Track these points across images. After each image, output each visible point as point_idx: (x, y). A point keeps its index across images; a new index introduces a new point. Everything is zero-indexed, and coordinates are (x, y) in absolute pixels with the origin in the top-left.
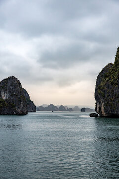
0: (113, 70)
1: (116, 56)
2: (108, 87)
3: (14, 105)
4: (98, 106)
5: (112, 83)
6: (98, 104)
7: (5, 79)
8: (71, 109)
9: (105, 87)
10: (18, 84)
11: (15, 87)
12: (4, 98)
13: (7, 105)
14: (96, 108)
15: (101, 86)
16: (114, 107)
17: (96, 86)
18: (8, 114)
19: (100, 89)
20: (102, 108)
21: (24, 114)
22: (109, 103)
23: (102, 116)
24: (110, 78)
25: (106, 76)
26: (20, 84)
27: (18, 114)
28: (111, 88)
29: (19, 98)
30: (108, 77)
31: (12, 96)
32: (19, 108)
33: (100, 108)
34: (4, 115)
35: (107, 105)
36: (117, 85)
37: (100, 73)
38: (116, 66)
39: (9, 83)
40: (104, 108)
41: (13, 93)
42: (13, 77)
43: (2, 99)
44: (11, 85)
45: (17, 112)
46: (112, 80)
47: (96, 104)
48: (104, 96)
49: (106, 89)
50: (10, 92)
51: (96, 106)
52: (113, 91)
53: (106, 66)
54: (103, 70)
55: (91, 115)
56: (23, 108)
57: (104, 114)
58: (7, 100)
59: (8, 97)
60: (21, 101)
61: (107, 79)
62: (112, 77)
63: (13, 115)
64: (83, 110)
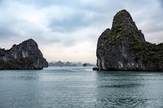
0: (111, 34)
1: (113, 23)
2: (107, 47)
3: (32, 62)
4: (99, 62)
5: (110, 44)
6: (99, 60)
7: (25, 41)
8: (75, 64)
9: (105, 47)
10: (35, 45)
11: (33, 47)
12: (24, 57)
13: (26, 62)
14: (97, 63)
15: (102, 46)
16: (112, 63)
17: (98, 46)
18: (28, 69)
19: (101, 48)
20: (103, 64)
21: (40, 69)
22: (108, 59)
23: (102, 70)
24: (109, 40)
25: (106, 38)
26: (37, 45)
27: (35, 69)
28: (109, 48)
29: (36, 56)
30: (107, 39)
31: (30, 55)
32: (36, 64)
33: (101, 64)
34: (25, 69)
35: (106, 61)
36: (114, 46)
37: (100, 36)
38: (113, 31)
39: (28, 45)
40: (105, 63)
41: (31, 52)
42: (31, 40)
43: (22, 57)
44: (30, 46)
45: (35, 67)
46: (110, 42)
47: (97, 60)
48: (104, 54)
49: (106, 48)
50: (29, 52)
51: (97, 62)
52: (111, 50)
53: (105, 31)
54: (103, 34)
55: (94, 69)
56: (39, 64)
57: (104, 68)
58: (26, 58)
59: (27, 56)
60: (37, 58)
61: (106, 41)
62: (110, 39)
63: (31, 69)
64: (85, 65)
